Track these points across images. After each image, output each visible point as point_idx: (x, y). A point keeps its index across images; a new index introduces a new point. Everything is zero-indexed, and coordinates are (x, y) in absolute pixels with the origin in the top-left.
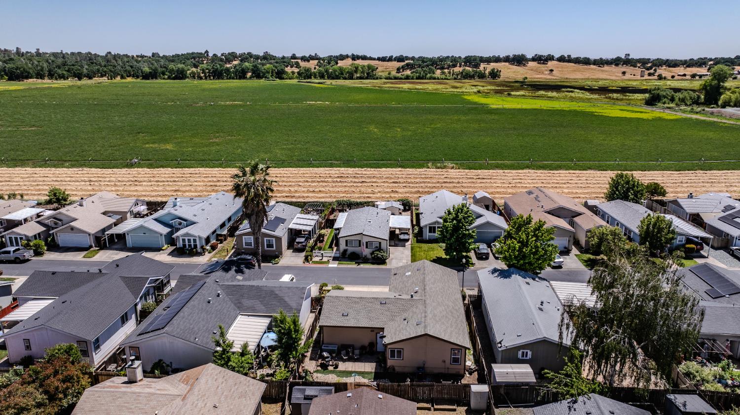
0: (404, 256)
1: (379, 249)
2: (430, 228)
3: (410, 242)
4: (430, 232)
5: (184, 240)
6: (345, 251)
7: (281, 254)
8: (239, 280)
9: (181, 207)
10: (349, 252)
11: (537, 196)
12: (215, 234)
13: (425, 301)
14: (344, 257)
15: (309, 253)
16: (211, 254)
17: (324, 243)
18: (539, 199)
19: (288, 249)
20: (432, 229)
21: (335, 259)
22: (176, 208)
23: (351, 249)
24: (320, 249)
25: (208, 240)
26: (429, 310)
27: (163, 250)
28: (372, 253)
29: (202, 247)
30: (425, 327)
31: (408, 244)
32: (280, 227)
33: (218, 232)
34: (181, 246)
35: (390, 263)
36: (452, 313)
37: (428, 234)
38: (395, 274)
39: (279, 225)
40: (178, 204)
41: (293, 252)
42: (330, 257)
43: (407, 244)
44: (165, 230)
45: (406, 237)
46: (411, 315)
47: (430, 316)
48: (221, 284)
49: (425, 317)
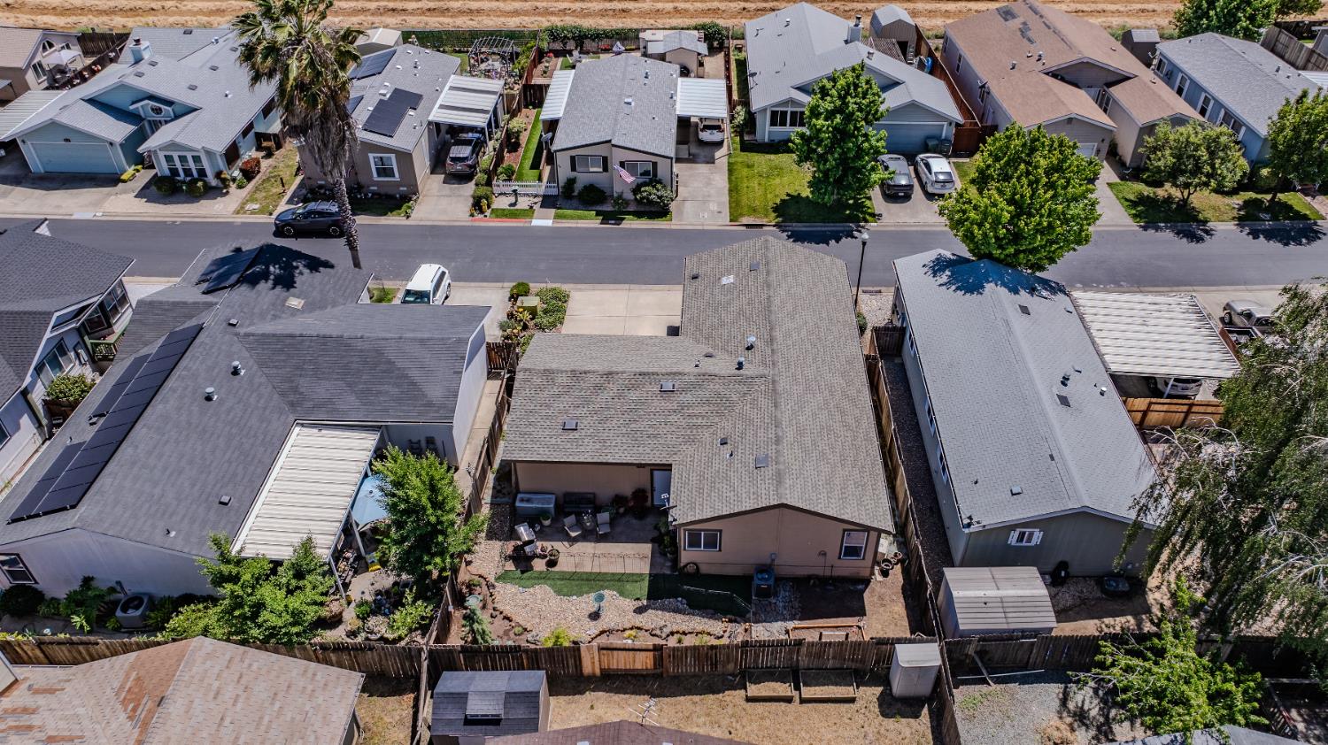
0: (712, 192)
1: (651, 177)
2: (774, 114)
3: (724, 151)
4: (773, 123)
5: (169, 159)
6: (571, 182)
7: (415, 192)
8: (294, 312)
9: (153, 64)
10: (578, 187)
11: (1025, 24)
12: (251, 135)
13: (774, 382)
14: (567, 197)
15: (483, 190)
16: (244, 193)
17: (521, 151)
18: (1030, 34)
19: (433, 172)
20: (777, 118)
21: (548, 201)
22: (142, 67)
23: (583, 179)
24: (510, 175)
25: (232, 154)
26: (785, 415)
27: (124, 181)
28: (636, 190)
29: (218, 175)
30: (779, 478)
31: (720, 153)
32: (406, 120)
33: (260, 128)
34: (167, 173)
35: (680, 212)
36: (843, 413)
37: (768, 127)
38: (695, 277)
39: (402, 115)
40: (146, 56)
41: (445, 182)
42: (536, 196)
43: (718, 154)
44: (118, 131)
45: (716, 137)
46: (739, 426)
47: (789, 435)
48: (242, 331)
49: (778, 441)
